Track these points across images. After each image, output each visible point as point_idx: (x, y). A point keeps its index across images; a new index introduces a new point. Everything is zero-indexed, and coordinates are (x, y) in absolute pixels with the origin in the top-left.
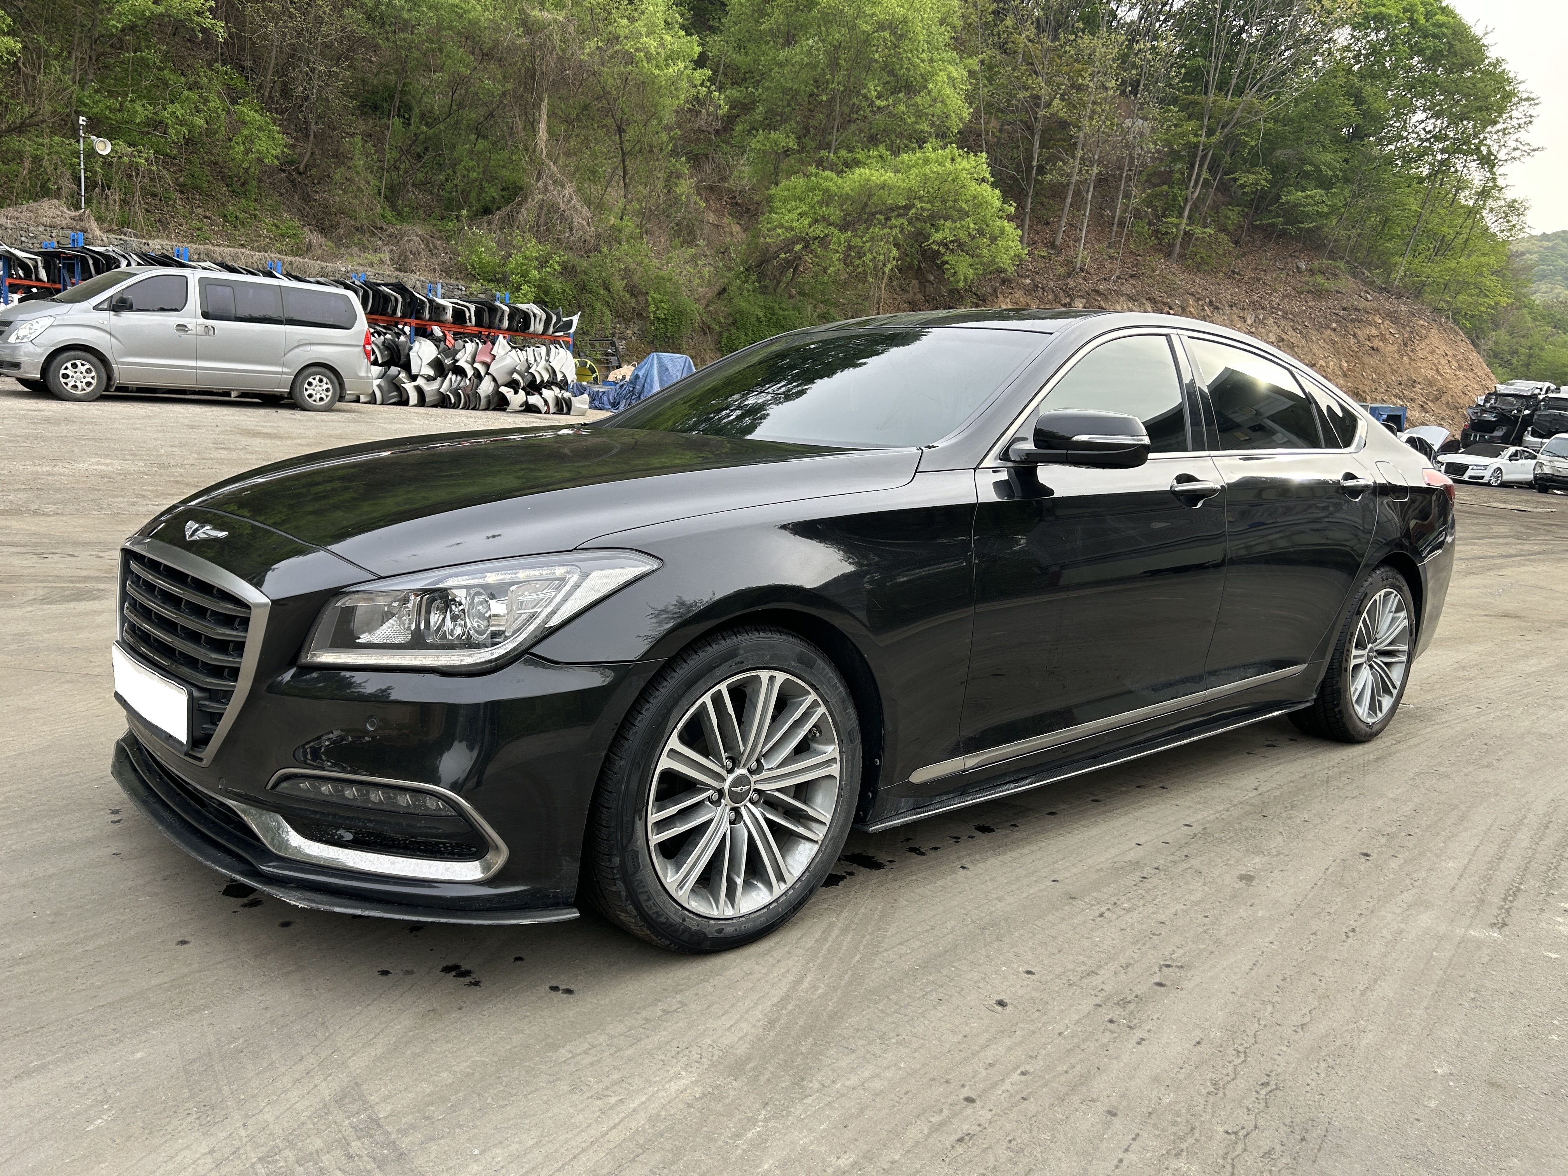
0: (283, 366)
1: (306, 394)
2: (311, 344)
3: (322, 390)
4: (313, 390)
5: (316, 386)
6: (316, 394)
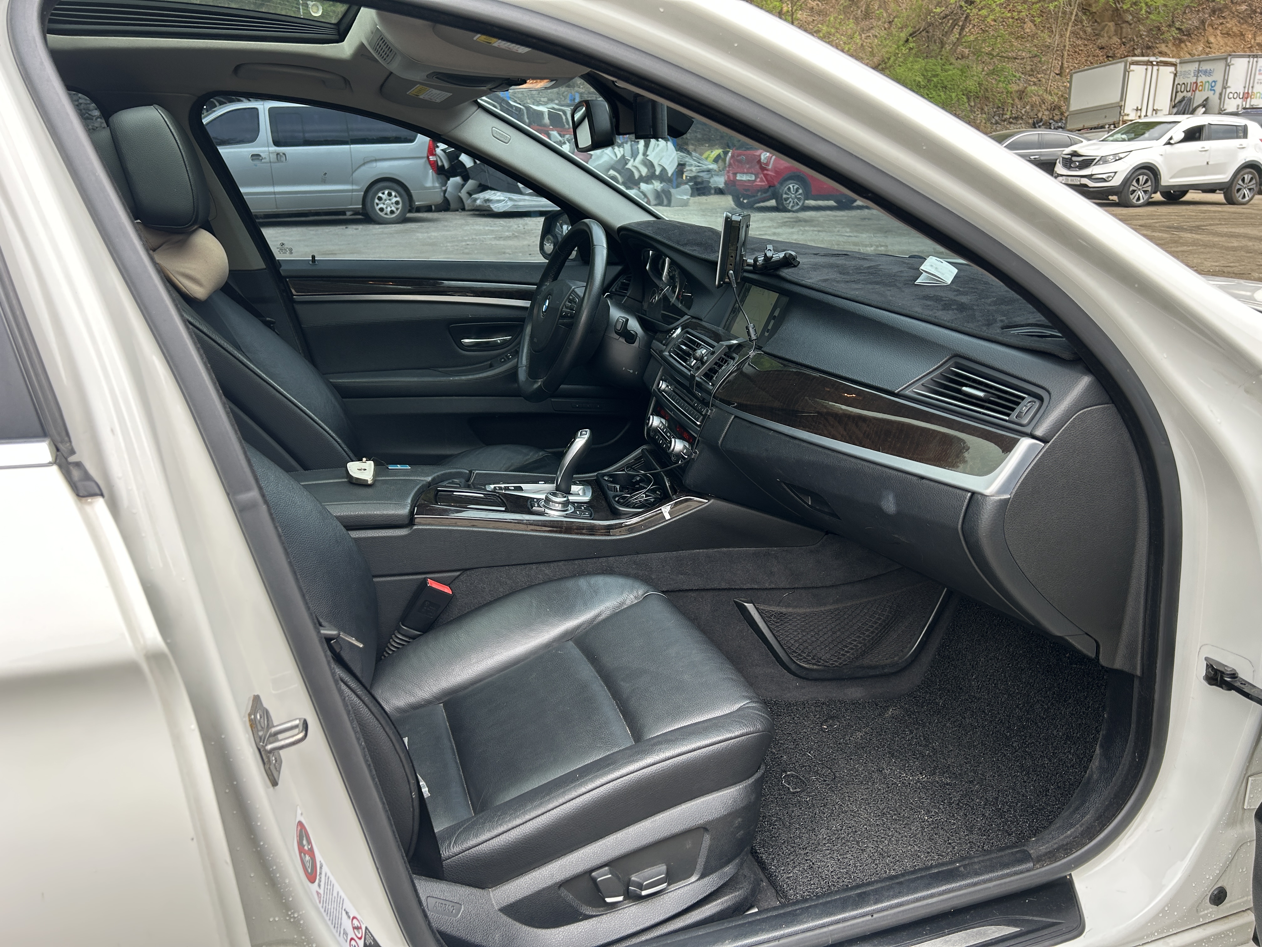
0: (352, 184)
1: (377, 208)
2: (376, 160)
3: (392, 203)
4: (384, 204)
5: (386, 200)
6: (387, 208)
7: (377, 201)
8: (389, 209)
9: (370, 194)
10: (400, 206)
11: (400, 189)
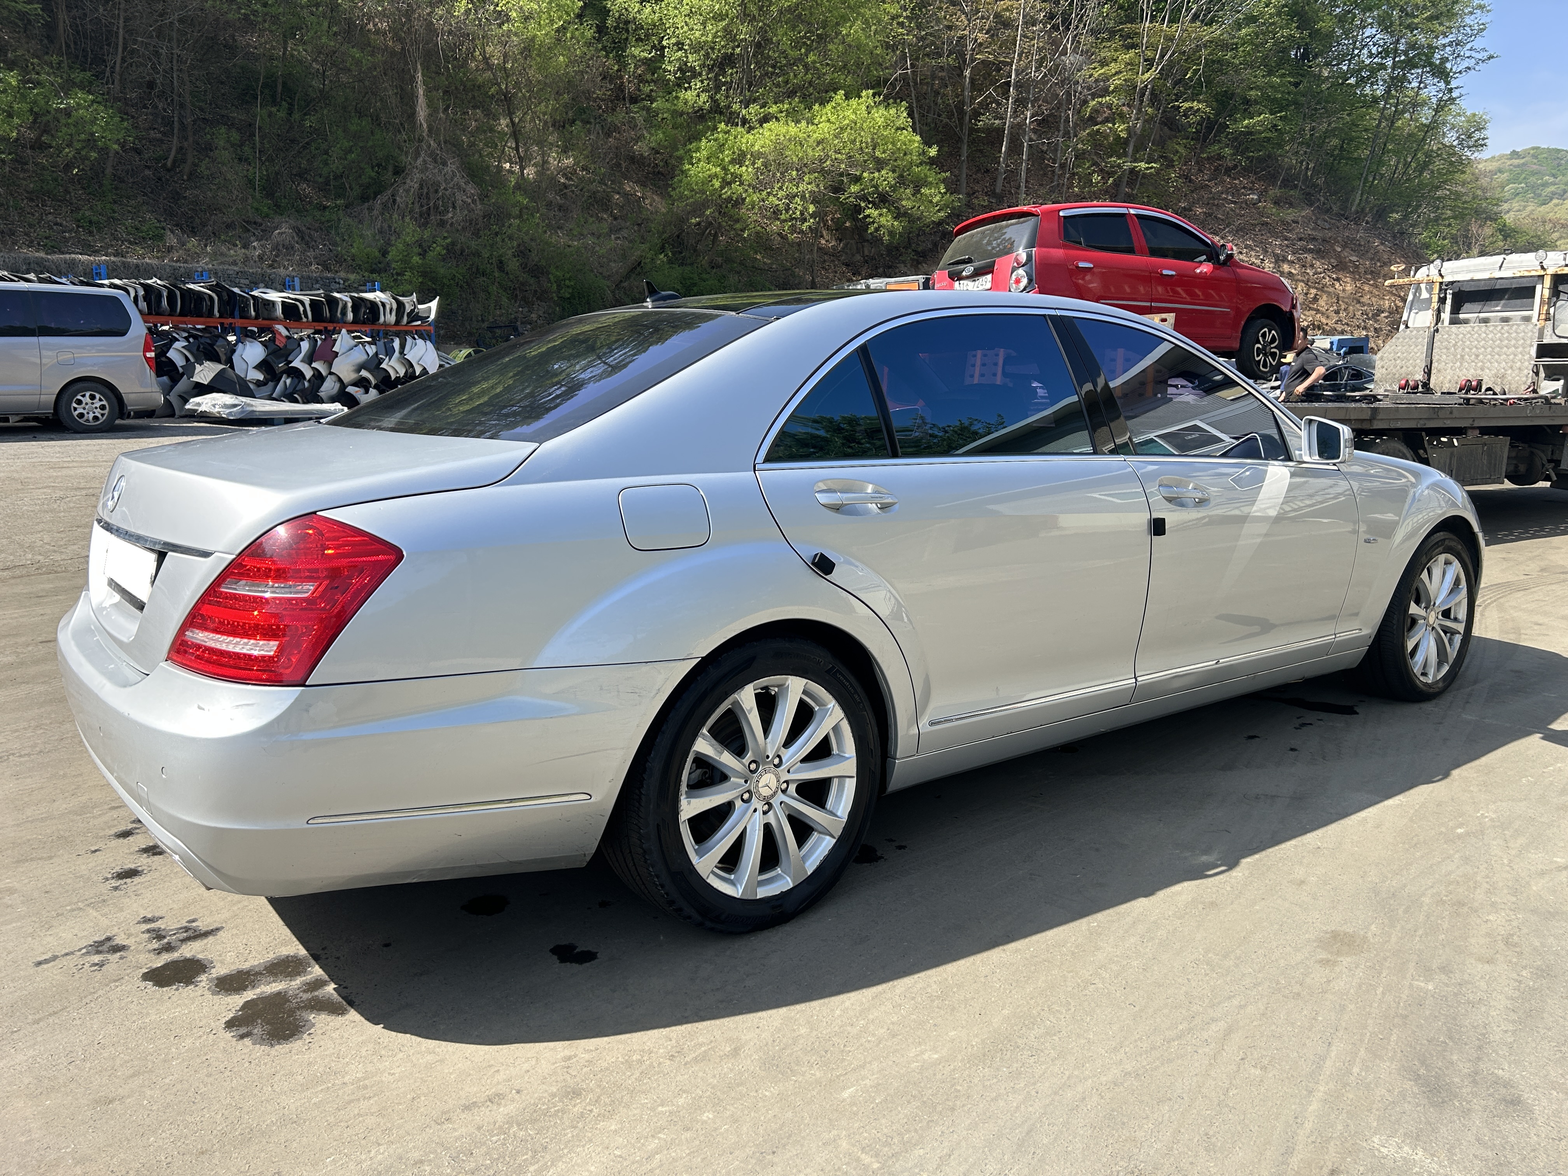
3: (96, 408)
4: (84, 409)
5: (87, 404)
6: (88, 413)
7: (75, 405)
8: (91, 415)
9: (65, 398)
10: (106, 412)
11: (107, 391)
